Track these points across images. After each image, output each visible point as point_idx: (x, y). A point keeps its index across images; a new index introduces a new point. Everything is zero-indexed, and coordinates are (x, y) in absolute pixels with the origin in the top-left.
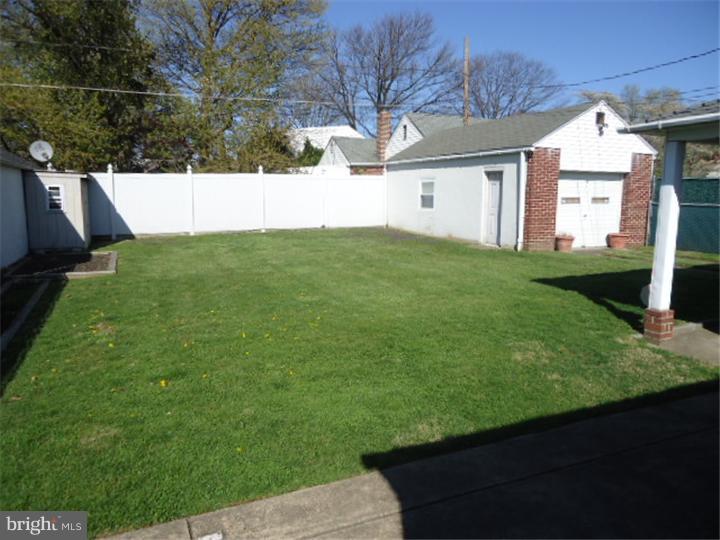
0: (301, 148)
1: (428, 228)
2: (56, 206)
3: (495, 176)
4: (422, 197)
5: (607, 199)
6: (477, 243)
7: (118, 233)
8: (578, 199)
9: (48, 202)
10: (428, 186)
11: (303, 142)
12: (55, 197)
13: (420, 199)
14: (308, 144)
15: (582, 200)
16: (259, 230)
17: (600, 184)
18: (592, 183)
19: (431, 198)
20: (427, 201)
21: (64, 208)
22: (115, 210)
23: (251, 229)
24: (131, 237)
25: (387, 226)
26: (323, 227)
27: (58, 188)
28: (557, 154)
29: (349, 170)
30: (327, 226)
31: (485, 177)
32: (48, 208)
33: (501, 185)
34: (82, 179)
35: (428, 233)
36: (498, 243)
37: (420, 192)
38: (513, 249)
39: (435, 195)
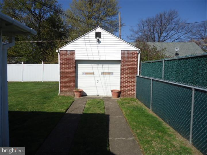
5: (112, 73)
8: (93, 73)
15: (95, 73)
17: (106, 66)
18: (100, 66)
28: (73, 52)
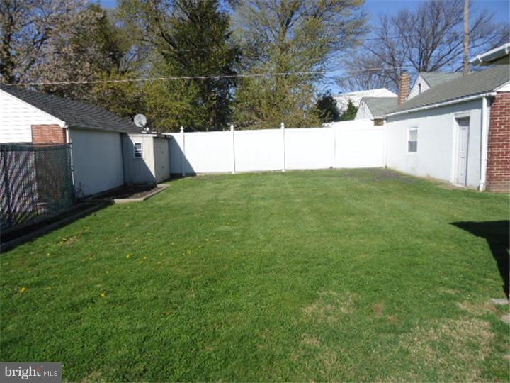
0: (346, 108)
1: (413, 169)
2: (139, 155)
3: (464, 122)
4: (409, 142)
6: (448, 184)
7: (187, 172)
9: (134, 153)
10: (414, 133)
11: (347, 103)
12: (138, 150)
13: (407, 145)
14: (350, 105)
16: (281, 170)
19: (416, 143)
20: (413, 147)
21: (143, 157)
22: (184, 157)
23: (275, 169)
24: (194, 174)
25: (386, 167)
26: (331, 168)
27: (140, 144)
29: (373, 122)
30: (334, 167)
31: (455, 123)
32: (134, 157)
33: (469, 129)
34: (154, 138)
35: (413, 173)
36: (466, 184)
37: (408, 139)
38: (476, 189)
39: (418, 140)
